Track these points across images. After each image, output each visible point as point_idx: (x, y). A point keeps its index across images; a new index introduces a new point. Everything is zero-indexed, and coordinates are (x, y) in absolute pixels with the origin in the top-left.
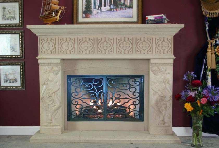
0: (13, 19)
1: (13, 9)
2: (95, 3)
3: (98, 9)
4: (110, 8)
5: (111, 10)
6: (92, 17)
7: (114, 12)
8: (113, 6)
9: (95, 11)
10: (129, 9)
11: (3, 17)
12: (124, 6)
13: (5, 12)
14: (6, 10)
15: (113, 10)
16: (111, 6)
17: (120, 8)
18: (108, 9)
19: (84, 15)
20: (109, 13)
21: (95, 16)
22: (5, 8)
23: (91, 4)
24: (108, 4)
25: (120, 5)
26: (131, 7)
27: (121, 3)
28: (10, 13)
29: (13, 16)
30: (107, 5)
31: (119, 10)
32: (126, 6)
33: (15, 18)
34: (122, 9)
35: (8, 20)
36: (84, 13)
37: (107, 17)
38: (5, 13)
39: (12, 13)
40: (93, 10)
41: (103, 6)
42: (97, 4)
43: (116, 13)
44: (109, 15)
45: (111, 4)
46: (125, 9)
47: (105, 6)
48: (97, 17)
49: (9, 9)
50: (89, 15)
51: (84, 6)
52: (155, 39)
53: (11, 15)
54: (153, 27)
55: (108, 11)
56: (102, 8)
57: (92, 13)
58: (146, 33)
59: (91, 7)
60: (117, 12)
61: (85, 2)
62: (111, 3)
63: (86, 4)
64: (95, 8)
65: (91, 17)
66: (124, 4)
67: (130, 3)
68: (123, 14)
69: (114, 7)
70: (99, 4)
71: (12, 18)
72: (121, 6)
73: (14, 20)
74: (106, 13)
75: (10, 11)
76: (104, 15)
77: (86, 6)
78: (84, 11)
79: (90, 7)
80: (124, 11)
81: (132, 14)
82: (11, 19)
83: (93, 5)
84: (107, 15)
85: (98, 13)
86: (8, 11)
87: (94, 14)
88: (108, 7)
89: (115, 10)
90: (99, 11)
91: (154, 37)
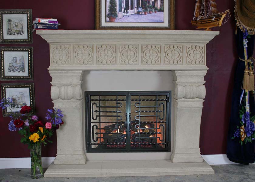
0: (21, 33)
1: (20, 21)
2: (120, 5)
3: (124, 12)
4: (137, 11)
5: (138, 13)
6: (118, 21)
7: (142, 16)
8: (141, 9)
9: (120, 15)
10: (159, 12)
11: (8, 31)
12: (154, 9)
13: (10, 25)
14: (12, 23)
15: (141, 13)
16: (139, 8)
17: (150, 11)
18: (135, 12)
19: (108, 19)
20: (137, 16)
21: (120, 20)
22: (11, 21)
23: (116, 6)
24: (136, 7)
25: (149, 7)
26: (162, 10)
27: (151, 6)
28: (16, 26)
29: (21, 29)
30: (134, 7)
31: (148, 14)
32: (156, 9)
33: (23, 33)
34: (151, 12)
35: (14, 34)
36: (107, 16)
37: (135, 21)
38: (11, 27)
39: (19, 26)
40: (118, 13)
41: (129, 9)
42: (122, 6)
43: (145, 17)
44: (137, 18)
45: (139, 7)
46: (155, 13)
47: (132, 8)
48: (123, 21)
49: (16, 21)
50: (114, 18)
51: (108, 8)
52: (186, 47)
53: (18, 29)
54: (185, 33)
55: (135, 14)
56: (128, 11)
57: (117, 16)
58: (176, 41)
59: (116, 9)
60: (146, 15)
61: (109, 4)
62: (139, 5)
63: (110, 6)
64: (120, 10)
65: (116, 21)
66: (154, 6)
67: (161, 6)
68: (153, 18)
69: (143, 10)
70: (125, 6)
71: (19, 32)
72: (150, 9)
73: (21, 35)
74: (133, 16)
75: (17, 24)
76: (131, 19)
77: (109, 8)
78: (108, 14)
79: (114, 9)
80: (154, 14)
81: (163, 18)
82: (18, 34)
83: (118, 8)
84: (134, 19)
85: (124, 17)
86: (14, 24)
87: (120, 18)
88: (135, 10)
89: (143, 13)
90: (125, 14)
91: (185, 45)
